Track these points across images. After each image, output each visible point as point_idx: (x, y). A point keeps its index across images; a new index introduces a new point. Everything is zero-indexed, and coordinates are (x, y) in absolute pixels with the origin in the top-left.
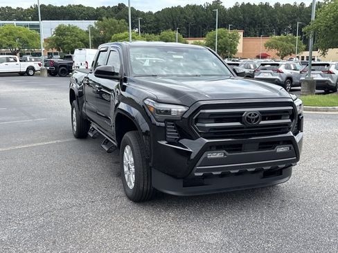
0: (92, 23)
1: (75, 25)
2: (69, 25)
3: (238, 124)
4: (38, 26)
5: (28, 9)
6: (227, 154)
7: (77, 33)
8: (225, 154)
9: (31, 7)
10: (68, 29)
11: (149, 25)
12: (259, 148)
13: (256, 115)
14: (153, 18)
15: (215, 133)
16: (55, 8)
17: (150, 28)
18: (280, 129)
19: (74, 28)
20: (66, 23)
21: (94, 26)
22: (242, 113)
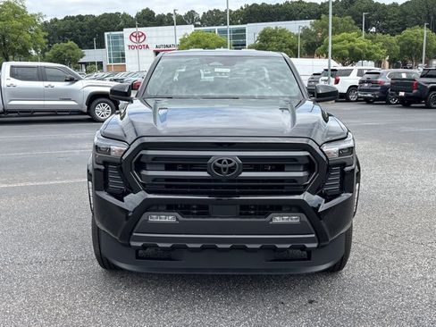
0: (307, 23)
1: (283, 27)
2: (276, 28)
3: (205, 174)
4: (244, 31)
5: (238, 11)
6: (181, 218)
7: (285, 38)
8: (177, 219)
9: (242, 8)
10: (274, 33)
11: (392, 22)
12: (241, 214)
13: (230, 162)
14: (398, 12)
15: (167, 186)
16: (269, 7)
17: (393, 26)
18: (282, 187)
19: (283, 31)
20: (272, 25)
21: (310, 27)
22: (208, 158)
